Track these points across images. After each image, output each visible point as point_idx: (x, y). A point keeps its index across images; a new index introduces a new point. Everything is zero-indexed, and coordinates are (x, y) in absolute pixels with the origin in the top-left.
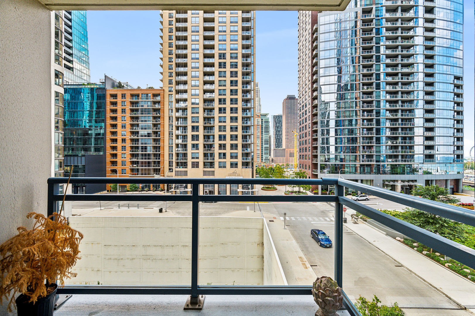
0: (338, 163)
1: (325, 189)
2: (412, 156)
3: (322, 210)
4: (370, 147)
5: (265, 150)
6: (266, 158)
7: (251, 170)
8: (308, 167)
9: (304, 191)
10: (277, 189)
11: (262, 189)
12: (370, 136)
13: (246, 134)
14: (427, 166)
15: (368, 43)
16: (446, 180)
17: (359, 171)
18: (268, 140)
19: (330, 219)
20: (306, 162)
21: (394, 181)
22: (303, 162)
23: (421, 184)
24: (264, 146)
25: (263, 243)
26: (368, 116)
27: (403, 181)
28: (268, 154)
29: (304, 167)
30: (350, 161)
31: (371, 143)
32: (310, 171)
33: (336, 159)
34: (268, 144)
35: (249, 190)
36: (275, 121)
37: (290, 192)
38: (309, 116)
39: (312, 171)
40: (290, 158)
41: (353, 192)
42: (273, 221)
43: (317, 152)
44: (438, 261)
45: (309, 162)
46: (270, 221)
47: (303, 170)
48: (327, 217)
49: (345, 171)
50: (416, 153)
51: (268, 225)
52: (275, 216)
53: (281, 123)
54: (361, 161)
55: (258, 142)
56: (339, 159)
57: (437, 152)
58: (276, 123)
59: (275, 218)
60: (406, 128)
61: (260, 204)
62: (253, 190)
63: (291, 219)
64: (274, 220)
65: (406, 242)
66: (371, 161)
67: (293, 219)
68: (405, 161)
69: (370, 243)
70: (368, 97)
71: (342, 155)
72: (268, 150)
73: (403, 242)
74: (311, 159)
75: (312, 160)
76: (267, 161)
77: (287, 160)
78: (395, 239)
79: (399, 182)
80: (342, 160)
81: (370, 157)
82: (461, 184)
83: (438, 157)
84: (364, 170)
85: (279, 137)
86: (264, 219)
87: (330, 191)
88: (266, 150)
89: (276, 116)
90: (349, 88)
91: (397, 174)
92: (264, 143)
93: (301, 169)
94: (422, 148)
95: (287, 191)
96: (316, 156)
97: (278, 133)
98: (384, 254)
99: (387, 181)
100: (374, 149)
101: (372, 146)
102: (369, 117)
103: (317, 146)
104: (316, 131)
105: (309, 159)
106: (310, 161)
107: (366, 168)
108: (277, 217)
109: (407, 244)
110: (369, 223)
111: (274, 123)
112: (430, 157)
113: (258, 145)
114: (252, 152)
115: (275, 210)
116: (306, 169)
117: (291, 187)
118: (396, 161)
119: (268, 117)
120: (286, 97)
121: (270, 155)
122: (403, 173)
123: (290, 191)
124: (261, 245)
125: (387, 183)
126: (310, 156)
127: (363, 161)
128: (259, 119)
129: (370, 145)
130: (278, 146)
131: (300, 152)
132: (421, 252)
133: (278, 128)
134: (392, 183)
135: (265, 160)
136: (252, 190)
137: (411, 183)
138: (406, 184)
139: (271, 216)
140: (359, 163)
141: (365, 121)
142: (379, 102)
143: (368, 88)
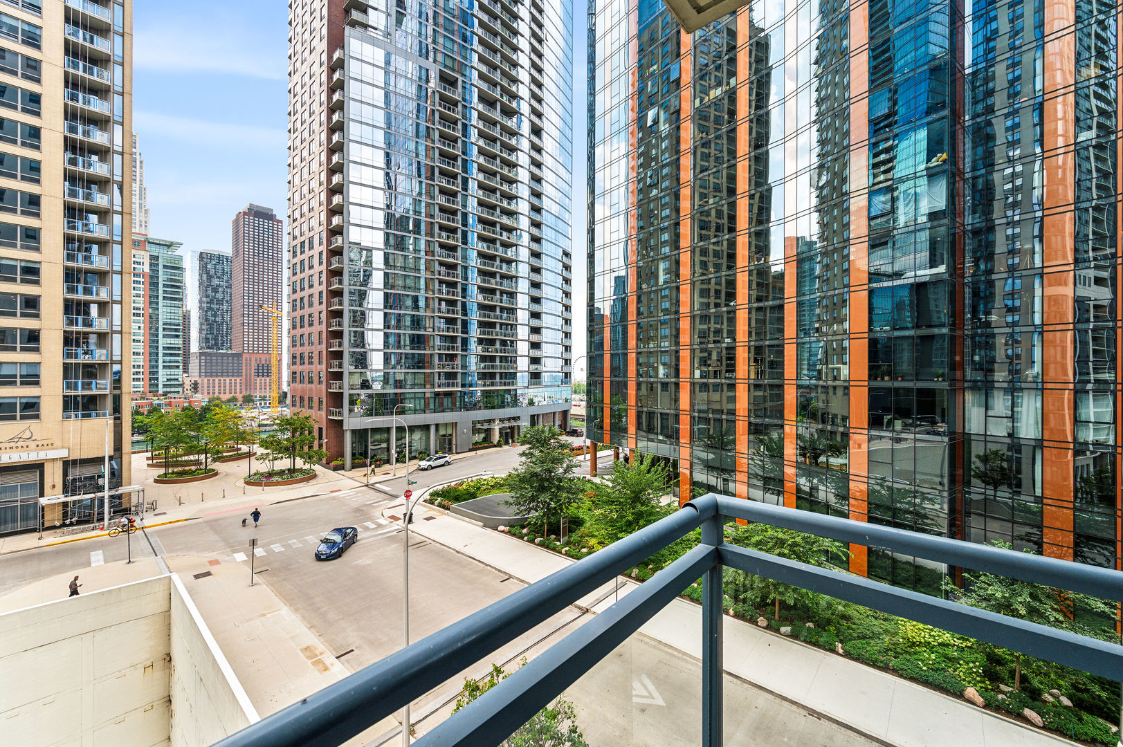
0: (391, 390)
1: (361, 454)
2: (514, 375)
3: (355, 505)
4: (452, 357)
5: (165, 355)
6: (168, 380)
7: (111, 422)
8: (315, 403)
9: (307, 466)
10: (216, 474)
11: (156, 481)
12: (451, 334)
13: (88, 298)
14: (532, 392)
15: (449, 145)
16: (554, 413)
17: (432, 406)
18: (179, 325)
19: (375, 523)
20: (311, 390)
21: (490, 421)
22: (303, 390)
23: (525, 424)
24: (162, 342)
25: (169, 655)
26: (448, 293)
27: (502, 420)
28: (178, 367)
29: (306, 402)
30: (414, 385)
31: (453, 348)
32: (323, 413)
33: (386, 381)
34: (177, 336)
35: (99, 494)
36: (204, 268)
37: (262, 474)
38: (321, 273)
39: (329, 413)
40: (258, 380)
41: (420, 453)
42: (208, 574)
43: (340, 366)
44: (554, 549)
45: (319, 390)
46: (197, 577)
47: (306, 412)
48: (369, 519)
49: (404, 407)
50: (519, 369)
51: (191, 592)
52: (214, 555)
53: (225, 277)
54: (436, 385)
55: (137, 328)
56: (391, 381)
57: (545, 369)
58: (210, 278)
59: (216, 562)
60: (507, 325)
61: (152, 533)
62: (121, 490)
63: (270, 552)
64: (212, 569)
65: (513, 530)
66: (453, 385)
67: (277, 548)
68: (505, 384)
69: (458, 552)
70: (449, 256)
71: (400, 373)
72: (178, 355)
73: (509, 533)
74: (324, 383)
75: (329, 386)
76: (176, 389)
77: (248, 384)
78: (497, 530)
79: (497, 422)
80: (399, 384)
81: (451, 376)
82: (569, 417)
83: (546, 377)
84: (441, 404)
85: (219, 319)
86: (175, 578)
87: (372, 458)
88: (171, 355)
89: (211, 257)
90: (411, 228)
91: (493, 408)
92: (161, 333)
93: (297, 409)
94: (526, 360)
95: (255, 474)
96: (338, 376)
97: (215, 306)
98: (482, 565)
99: (479, 422)
100: (459, 361)
101: (456, 355)
102: (450, 297)
103: (342, 352)
104: (338, 314)
105: (320, 382)
106: (323, 387)
107: (445, 400)
108: (220, 558)
109: (514, 535)
110: (455, 511)
111: (201, 275)
112: (536, 376)
113: (136, 338)
114: (113, 362)
115: (213, 537)
116: (310, 407)
117: (267, 461)
118: (493, 384)
119: (177, 253)
120: (244, 207)
121: (186, 370)
122: (502, 405)
123: (262, 471)
124: (159, 665)
125: (479, 426)
126: (323, 375)
127: (439, 386)
128: (142, 253)
129: (451, 352)
130: (216, 344)
131: (294, 363)
132: (532, 541)
133: (215, 290)
134: (486, 426)
135: (165, 386)
136: (113, 493)
137: (513, 423)
138: (507, 424)
139: (199, 560)
140: (432, 390)
141: (443, 303)
142: (465, 268)
143: (448, 238)
